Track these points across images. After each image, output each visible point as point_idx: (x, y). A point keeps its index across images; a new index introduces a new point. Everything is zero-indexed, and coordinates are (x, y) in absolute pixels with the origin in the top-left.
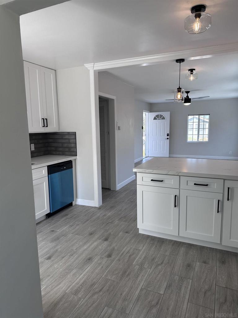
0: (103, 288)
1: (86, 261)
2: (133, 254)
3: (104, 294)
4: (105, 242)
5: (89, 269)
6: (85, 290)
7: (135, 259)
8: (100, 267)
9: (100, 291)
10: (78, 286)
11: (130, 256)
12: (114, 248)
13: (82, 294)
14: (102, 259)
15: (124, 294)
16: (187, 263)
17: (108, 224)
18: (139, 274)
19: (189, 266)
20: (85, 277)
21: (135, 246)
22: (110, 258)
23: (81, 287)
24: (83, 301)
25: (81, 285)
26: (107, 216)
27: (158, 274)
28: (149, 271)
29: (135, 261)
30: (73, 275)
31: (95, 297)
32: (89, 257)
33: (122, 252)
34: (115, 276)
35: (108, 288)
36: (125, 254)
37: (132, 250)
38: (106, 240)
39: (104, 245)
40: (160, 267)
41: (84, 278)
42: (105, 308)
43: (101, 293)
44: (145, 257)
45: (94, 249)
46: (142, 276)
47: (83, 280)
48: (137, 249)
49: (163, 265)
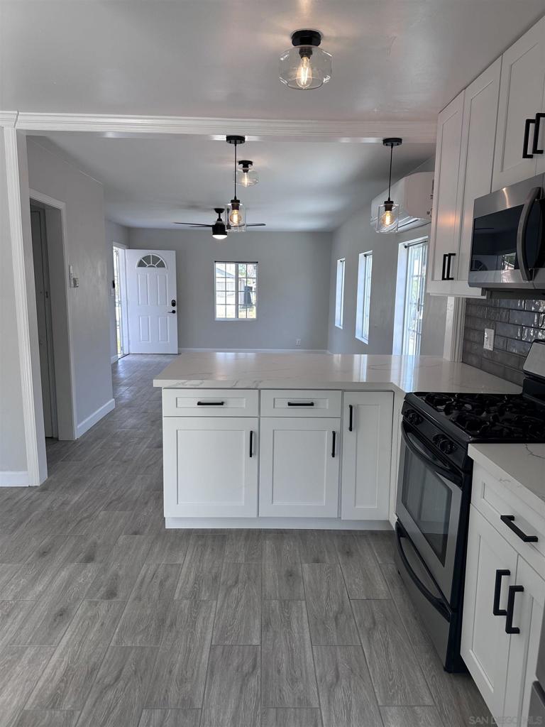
0: (121, 670)
1: (55, 620)
2: (168, 577)
3: (129, 685)
4: (89, 565)
5: (68, 637)
6: (76, 690)
7: (174, 587)
8: (98, 625)
9: (117, 679)
10: (53, 685)
11: (162, 584)
12: (117, 575)
13: (73, 700)
14: (96, 605)
15: (176, 671)
16: (286, 569)
17: (82, 523)
18: (195, 618)
19: (291, 575)
20: (66, 659)
21: (165, 559)
22: (115, 600)
23: (63, 685)
24: (82, 716)
25: (62, 681)
26: (72, 503)
27: (236, 607)
28: (214, 604)
29: (178, 591)
30: (29, 663)
31: (110, 695)
32: (57, 609)
33: (139, 580)
34: (141, 636)
35: (134, 668)
36: (147, 580)
37: (161, 570)
38: (89, 559)
39: (89, 571)
40: (235, 591)
41: (63, 661)
42: (144, 713)
43: (121, 684)
44: (196, 579)
45: (66, 588)
46: (204, 618)
47: (62, 669)
48: (172, 565)
49: (240, 585)
